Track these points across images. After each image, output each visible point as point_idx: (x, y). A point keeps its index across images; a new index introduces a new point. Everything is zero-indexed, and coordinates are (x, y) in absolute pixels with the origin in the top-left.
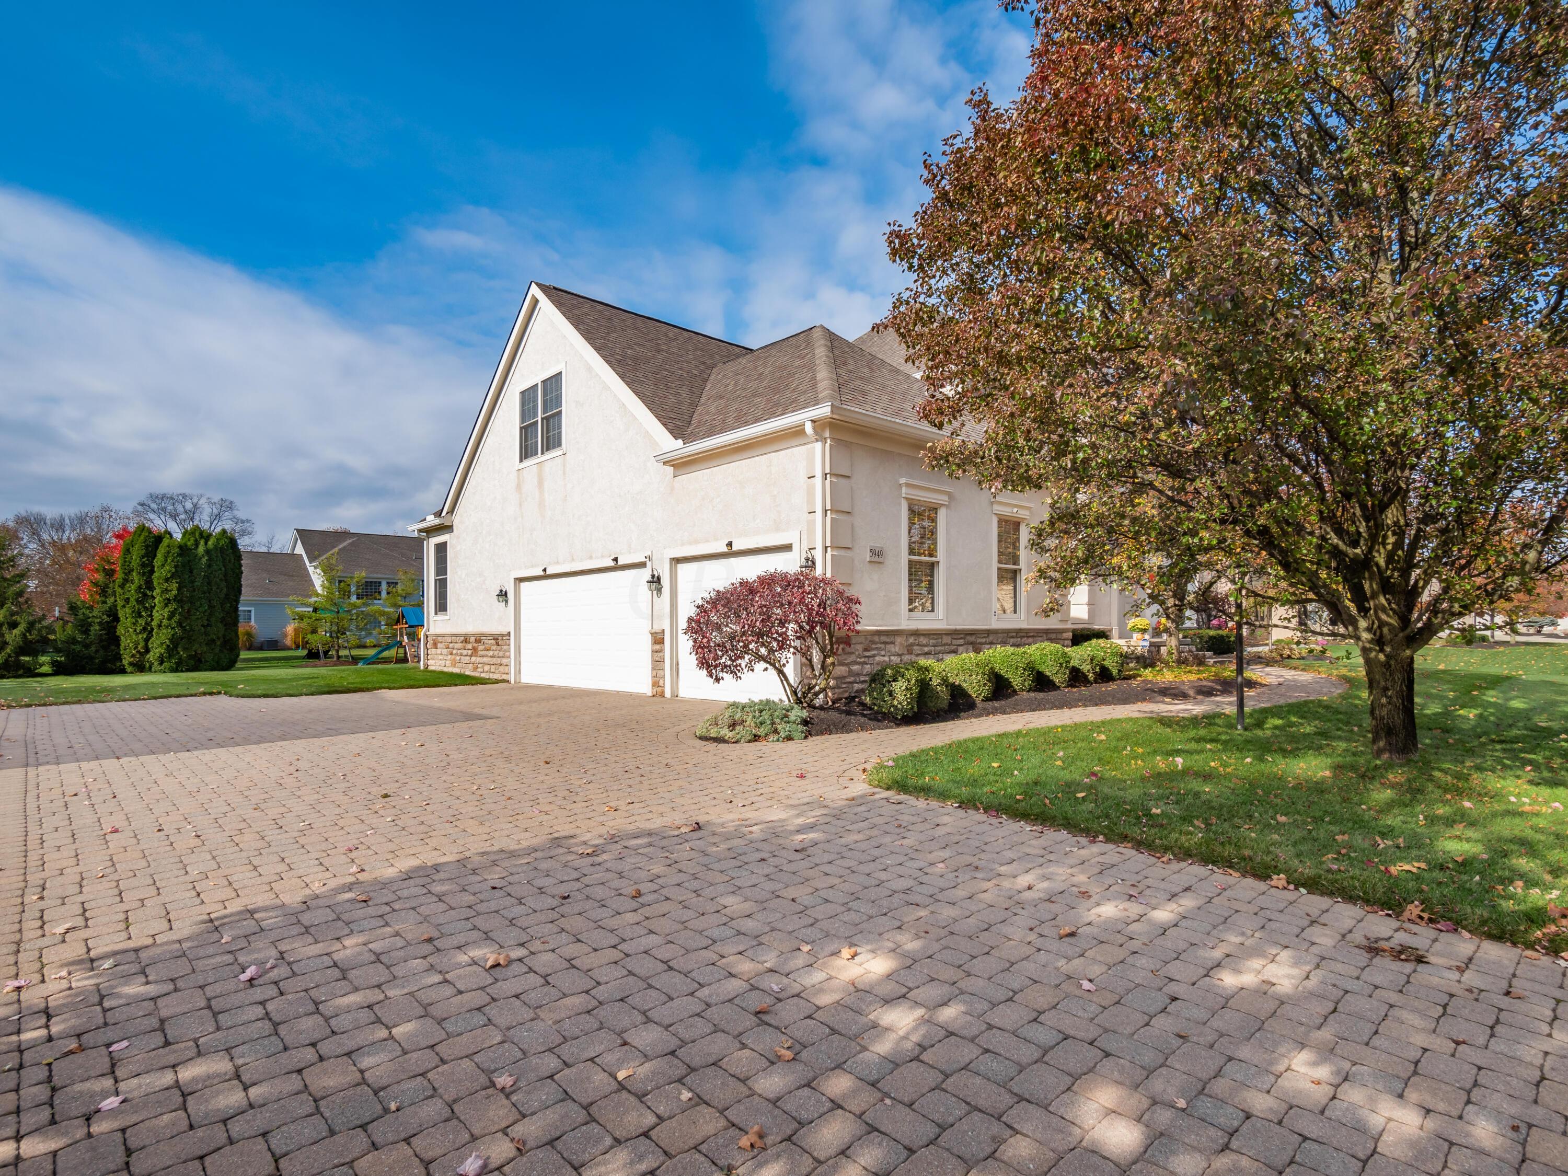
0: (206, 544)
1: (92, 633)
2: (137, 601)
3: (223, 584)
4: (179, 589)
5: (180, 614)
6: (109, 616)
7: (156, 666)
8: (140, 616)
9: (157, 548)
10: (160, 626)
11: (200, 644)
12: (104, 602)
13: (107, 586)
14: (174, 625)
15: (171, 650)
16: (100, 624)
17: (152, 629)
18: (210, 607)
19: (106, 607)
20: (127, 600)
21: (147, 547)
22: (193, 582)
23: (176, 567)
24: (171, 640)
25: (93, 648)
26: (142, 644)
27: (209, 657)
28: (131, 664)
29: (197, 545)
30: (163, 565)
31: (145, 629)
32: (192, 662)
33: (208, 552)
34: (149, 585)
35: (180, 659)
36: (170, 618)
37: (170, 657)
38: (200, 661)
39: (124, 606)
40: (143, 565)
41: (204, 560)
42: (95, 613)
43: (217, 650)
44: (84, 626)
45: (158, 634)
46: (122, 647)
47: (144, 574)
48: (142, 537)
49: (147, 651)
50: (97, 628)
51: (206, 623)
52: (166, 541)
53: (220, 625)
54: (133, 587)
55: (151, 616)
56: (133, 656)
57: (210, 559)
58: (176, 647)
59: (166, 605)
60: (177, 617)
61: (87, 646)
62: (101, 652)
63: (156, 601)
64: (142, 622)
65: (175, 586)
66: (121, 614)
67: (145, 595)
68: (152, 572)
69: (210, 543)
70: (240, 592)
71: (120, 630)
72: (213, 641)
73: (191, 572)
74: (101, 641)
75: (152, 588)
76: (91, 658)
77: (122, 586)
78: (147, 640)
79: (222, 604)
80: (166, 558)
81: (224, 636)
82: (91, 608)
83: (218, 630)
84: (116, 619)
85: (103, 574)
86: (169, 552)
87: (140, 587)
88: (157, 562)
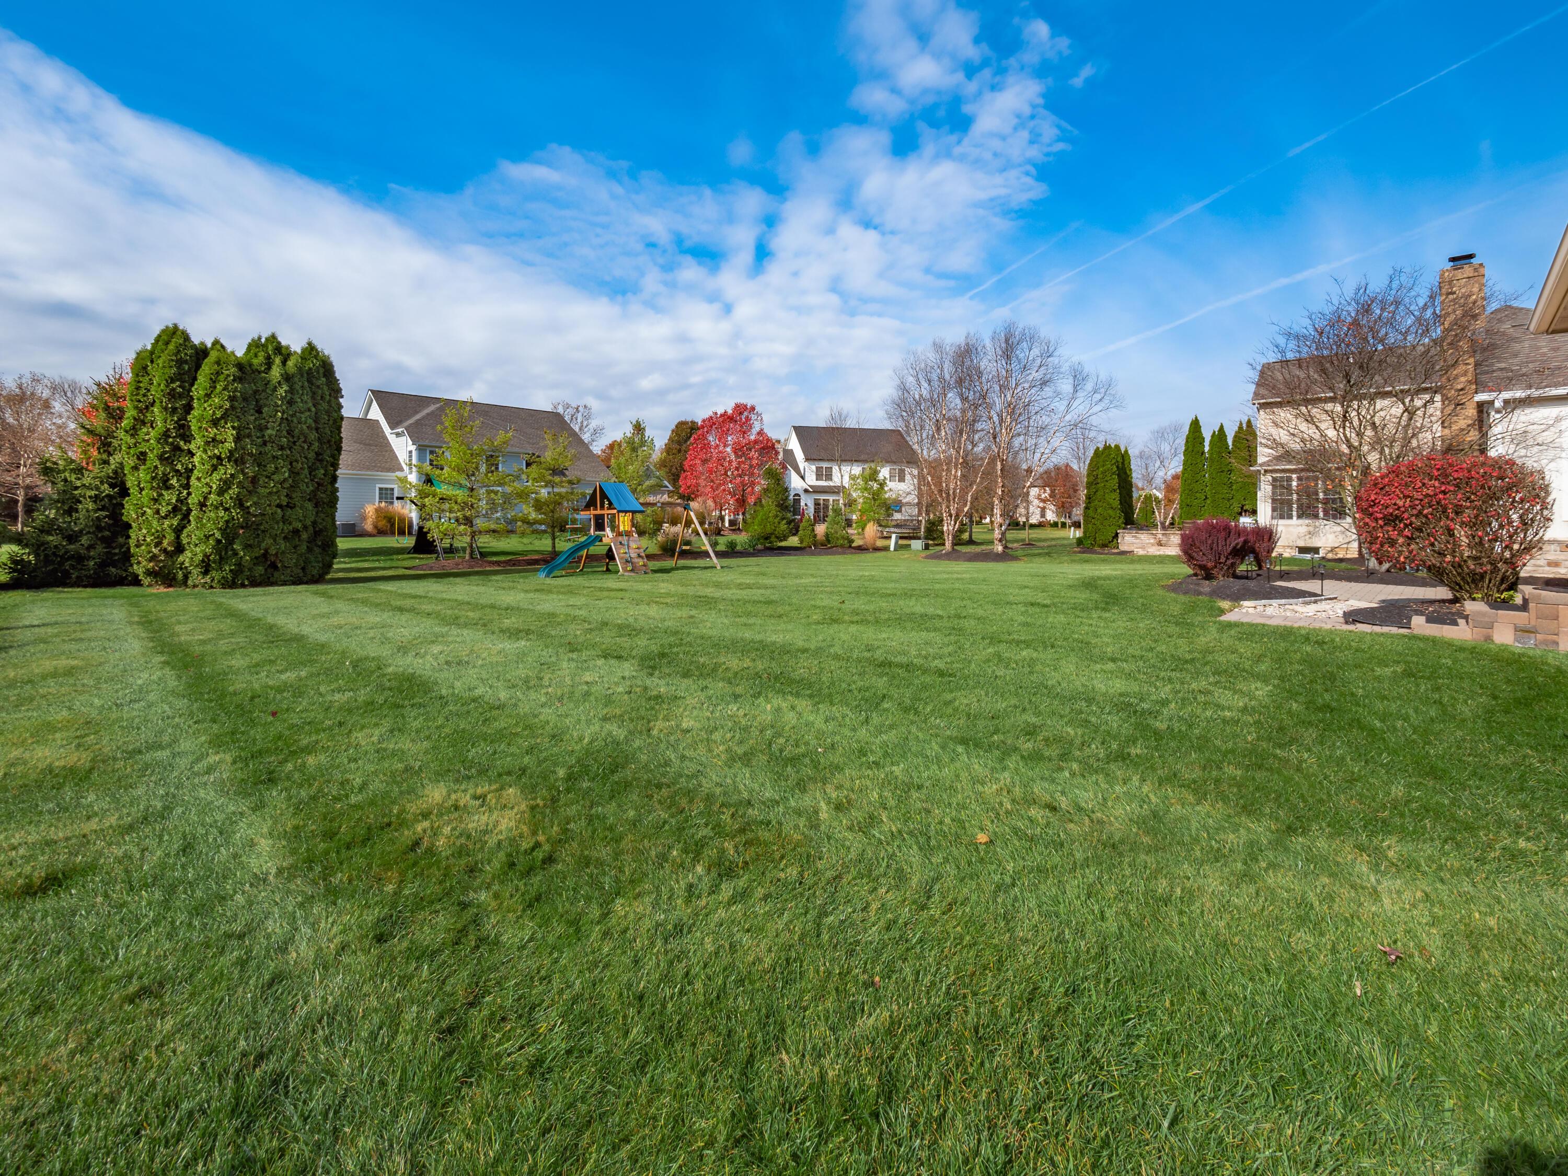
0: (284, 363)
1: (82, 515)
2: (161, 458)
3: (313, 436)
4: (238, 439)
5: (240, 484)
6: (112, 486)
7: (196, 576)
8: (168, 488)
9: (198, 367)
10: (202, 505)
11: (274, 538)
12: (106, 462)
13: (110, 435)
14: (230, 504)
15: (224, 548)
16: (95, 499)
17: (189, 511)
18: (291, 471)
19: (110, 470)
20: (142, 457)
21: (180, 362)
22: (261, 429)
23: (232, 399)
24: (223, 531)
25: (84, 540)
26: (170, 537)
27: (291, 560)
28: (149, 573)
29: (269, 364)
30: (208, 396)
31: (175, 510)
32: (260, 569)
33: (287, 378)
34: (184, 433)
35: (239, 564)
36: (221, 492)
37: (222, 560)
38: (274, 566)
39: (135, 468)
40: (172, 395)
41: (282, 391)
42: (87, 481)
43: (303, 548)
44: (69, 503)
45: (199, 519)
46: (132, 542)
47: (174, 410)
48: (171, 347)
49: (179, 549)
50: (91, 506)
51: (284, 501)
52: (213, 355)
53: (309, 506)
54: (153, 433)
55: (187, 486)
56: (152, 559)
57: (291, 391)
58: (231, 542)
59: (215, 468)
60: (234, 491)
61: (72, 538)
62: (100, 549)
63: (196, 459)
64: (170, 497)
65: (229, 434)
66: (130, 482)
67: (176, 449)
68: (189, 408)
69: (290, 363)
70: (339, 449)
71: (130, 512)
72: (296, 532)
73: (259, 412)
74: (99, 528)
75: (187, 437)
76: (80, 559)
77: (133, 431)
78: (178, 531)
79: (312, 470)
80: (214, 382)
81: (314, 523)
82: (79, 471)
83: (304, 513)
84: (125, 492)
85: (103, 415)
86: (218, 373)
87: (166, 434)
88: (198, 391)
